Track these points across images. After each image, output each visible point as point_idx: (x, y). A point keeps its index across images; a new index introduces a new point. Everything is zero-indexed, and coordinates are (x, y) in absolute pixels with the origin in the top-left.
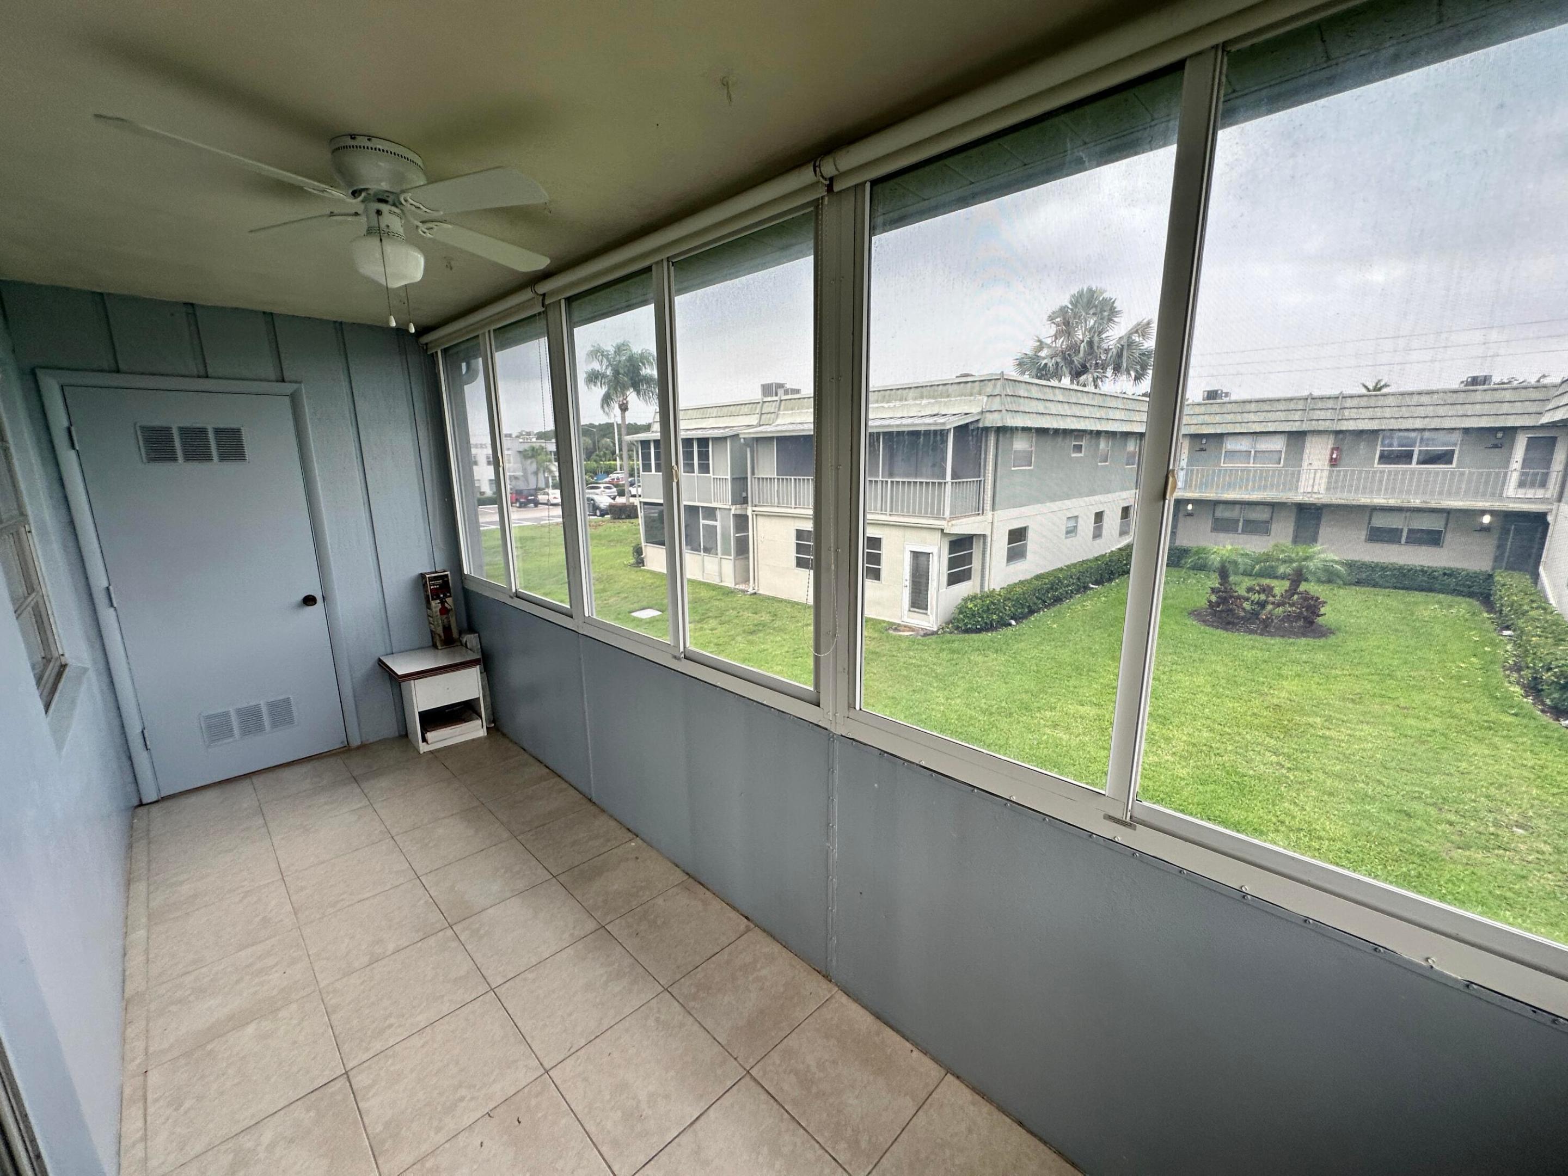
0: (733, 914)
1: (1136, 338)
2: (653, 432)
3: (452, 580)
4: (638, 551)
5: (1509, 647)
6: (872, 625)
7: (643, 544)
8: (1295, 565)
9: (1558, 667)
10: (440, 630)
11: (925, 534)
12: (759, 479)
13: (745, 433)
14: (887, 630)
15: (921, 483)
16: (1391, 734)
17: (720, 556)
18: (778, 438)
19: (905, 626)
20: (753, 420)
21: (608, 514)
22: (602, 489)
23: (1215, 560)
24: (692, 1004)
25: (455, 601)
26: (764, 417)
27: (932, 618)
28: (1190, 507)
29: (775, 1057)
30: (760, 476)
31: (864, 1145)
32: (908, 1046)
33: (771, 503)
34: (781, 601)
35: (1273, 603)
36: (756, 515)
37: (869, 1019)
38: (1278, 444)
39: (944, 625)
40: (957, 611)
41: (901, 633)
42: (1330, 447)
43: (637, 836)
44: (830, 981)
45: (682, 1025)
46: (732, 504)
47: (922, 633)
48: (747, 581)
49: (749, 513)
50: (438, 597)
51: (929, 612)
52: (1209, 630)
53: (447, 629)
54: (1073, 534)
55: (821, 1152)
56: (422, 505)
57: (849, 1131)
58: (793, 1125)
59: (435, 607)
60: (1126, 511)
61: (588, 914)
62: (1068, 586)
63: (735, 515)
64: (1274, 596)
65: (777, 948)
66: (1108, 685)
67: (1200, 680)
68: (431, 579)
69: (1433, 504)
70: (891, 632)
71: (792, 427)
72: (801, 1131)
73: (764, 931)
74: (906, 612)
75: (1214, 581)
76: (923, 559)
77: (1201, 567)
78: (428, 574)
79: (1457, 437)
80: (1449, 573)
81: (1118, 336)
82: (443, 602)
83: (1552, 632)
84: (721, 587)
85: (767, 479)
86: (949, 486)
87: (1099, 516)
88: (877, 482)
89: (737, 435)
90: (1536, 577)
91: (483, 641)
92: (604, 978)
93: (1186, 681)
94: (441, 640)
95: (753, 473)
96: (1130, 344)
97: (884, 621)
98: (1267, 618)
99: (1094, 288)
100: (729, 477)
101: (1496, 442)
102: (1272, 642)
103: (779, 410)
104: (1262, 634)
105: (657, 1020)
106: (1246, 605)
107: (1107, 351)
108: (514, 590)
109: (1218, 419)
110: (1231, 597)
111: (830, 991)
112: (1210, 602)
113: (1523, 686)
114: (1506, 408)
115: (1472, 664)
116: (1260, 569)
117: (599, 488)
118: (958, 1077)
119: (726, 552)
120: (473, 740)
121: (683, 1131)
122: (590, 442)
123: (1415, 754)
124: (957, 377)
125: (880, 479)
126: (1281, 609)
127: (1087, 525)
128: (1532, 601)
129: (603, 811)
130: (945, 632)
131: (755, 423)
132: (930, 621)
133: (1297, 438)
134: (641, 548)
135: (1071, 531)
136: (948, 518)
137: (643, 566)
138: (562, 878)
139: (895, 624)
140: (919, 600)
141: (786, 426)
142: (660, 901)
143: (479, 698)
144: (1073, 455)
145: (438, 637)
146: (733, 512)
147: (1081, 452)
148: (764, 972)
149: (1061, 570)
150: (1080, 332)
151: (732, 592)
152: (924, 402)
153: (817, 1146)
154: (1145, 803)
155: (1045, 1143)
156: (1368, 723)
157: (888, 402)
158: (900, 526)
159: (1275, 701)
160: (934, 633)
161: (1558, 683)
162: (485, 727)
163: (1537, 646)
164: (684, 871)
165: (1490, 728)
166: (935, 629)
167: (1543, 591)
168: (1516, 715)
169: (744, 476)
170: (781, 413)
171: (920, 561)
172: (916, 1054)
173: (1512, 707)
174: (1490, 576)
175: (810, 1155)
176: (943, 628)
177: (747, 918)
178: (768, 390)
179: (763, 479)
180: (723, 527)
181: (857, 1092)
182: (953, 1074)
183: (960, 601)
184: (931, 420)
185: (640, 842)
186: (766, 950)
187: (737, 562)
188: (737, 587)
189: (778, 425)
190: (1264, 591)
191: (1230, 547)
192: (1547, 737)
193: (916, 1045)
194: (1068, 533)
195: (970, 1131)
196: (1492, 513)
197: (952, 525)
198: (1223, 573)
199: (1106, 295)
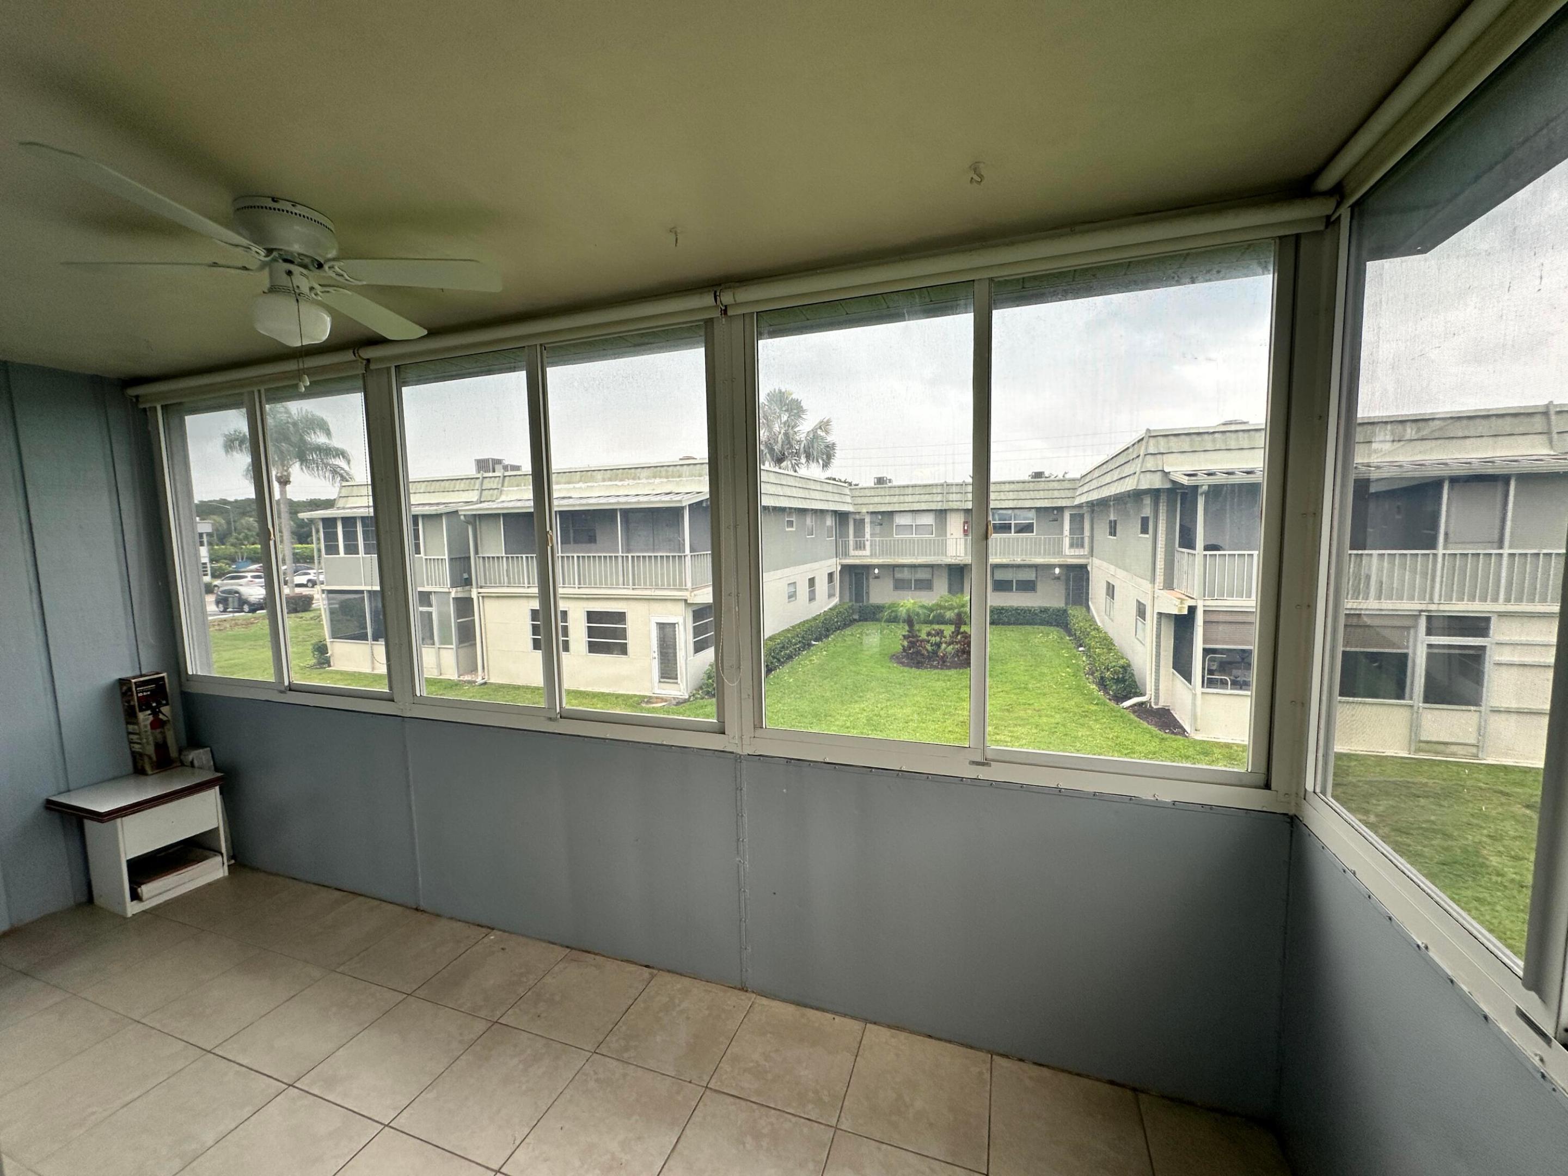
0: (633, 968)
1: (819, 432)
2: (338, 508)
3: (169, 683)
4: (321, 649)
5: (1084, 659)
6: (623, 700)
7: (328, 640)
8: (956, 611)
9: (1112, 667)
10: (150, 750)
11: (670, 605)
12: (484, 558)
13: (465, 510)
14: (639, 704)
15: (662, 557)
16: (1035, 731)
17: (437, 645)
18: (504, 515)
19: (657, 698)
20: (473, 496)
21: (262, 609)
22: (249, 579)
23: (902, 612)
24: (626, 1055)
25: (172, 711)
26: (485, 493)
27: (683, 686)
28: (876, 571)
29: (725, 1066)
30: (486, 555)
31: (826, 1099)
32: (830, 1016)
33: (500, 583)
34: (518, 688)
35: (946, 643)
36: (483, 597)
37: (791, 1008)
38: (929, 520)
39: (694, 692)
40: (706, 677)
41: (654, 705)
42: (962, 522)
43: (493, 929)
44: (747, 991)
45: (625, 1076)
46: (452, 587)
47: (674, 702)
48: (474, 670)
49: (474, 595)
50: (149, 707)
51: (679, 681)
52: (906, 669)
53: (161, 747)
54: (793, 599)
55: (794, 1119)
56: (123, 592)
57: (811, 1095)
58: (764, 1110)
59: (145, 720)
60: (831, 575)
61: (471, 1017)
62: (796, 644)
63: (455, 599)
64: (945, 637)
65: (687, 981)
66: (842, 726)
67: (908, 710)
68: (138, 685)
69: (1027, 562)
70: (644, 705)
71: (519, 504)
72: (773, 1111)
73: (669, 971)
74: (656, 684)
75: (903, 630)
76: (668, 630)
77: (894, 620)
78: (134, 678)
79: (1032, 514)
80: (1045, 610)
81: (806, 431)
82: (155, 713)
83: (1105, 645)
84: (440, 681)
85: (493, 558)
86: (688, 559)
87: (812, 582)
88: (616, 557)
89: (457, 511)
90: (1088, 608)
91: (216, 756)
92: (521, 1066)
93: (899, 713)
94: (152, 763)
95: (476, 552)
96: (816, 437)
97: (635, 696)
98: (944, 655)
99: (783, 390)
100: (446, 557)
101: (1055, 517)
102: (950, 673)
103: (503, 486)
104: (942, 669)
105: (597, 1080)
106: (929, 647)
107: (799, 442)
108: (286, 683)
109: (887, 499)
110: (918, 641)
111: (750, 999)
112: (903, 646)
113: (1097, 684)
114: (1056, 494)
115: (1068, 672)
116: (934, 617)
117: (245, 577)
118: (875, 1023)
119: (445, 640)
120: (209, 884)
121: (668, 1158)
122: (223, 521)
123: (1050, 743)
124: (681, 459)
125: (620, 554)
126: (951, 646)
127: (803, 590)
128: (1091, 625)
129: (438, 916)
130: (697, 698)
131: (475, 499)
132: (680, 690)
133: (941, 514)
134: (326, 646)
135: (792, 596)
136: (690, 589)
137: (330, 666)
138: (420, 993)
139: (645, 697)
140: (668, 671)
141: (512, 503)
142: (548, 979)
143: (217, 829)
144: (787, 529)
145: (146, 760)
146: (453, 595)
147: (792, 527)
148: (684, 1005)
149: (788, 630)
150: (777, 425)
151: (456, 685)
152: (657, 481)
153: (790, 1116)
154: (992, 747)
155: (950, 1042)
156: (1020, 725)
157: (621, 480)
158: (640, 599)
159: (961, 719)
160: (685, 701)
161: (1113, 679)
162: (226, 864)
163: (1099, 655)
164: (562, 946)
165: (1086, 716)
166: (687, 697)
167: (1093, 617)
168: (1097, 704)
169: (467, 555)
170: (505, 489)
171: (666, 633)
172: (837, 1018)
173: (1094, 699)
174: (1065, 611)
175: (787, 1125)
176: (693, 695)
177: (647, 966)
178: (483, 465)
179: (489, 558)
180: (440, 615)
181: (804, 1065)
182: (871, 1023)
183: (708, 667)
184: (667, 498)
185: (499, 933)
186: (679, 986)
187: (461, 651)
188: (461, 678)
189: (503, 502)
190: (938, 634)
191: (912, 601)
192: (1115, 716)
193: (836, 1013)
194: (790, 597)
195: (897, 1055)
196: (1060, 566)
197: (695, 595)
198: (910, 622)
199: (794, 396)
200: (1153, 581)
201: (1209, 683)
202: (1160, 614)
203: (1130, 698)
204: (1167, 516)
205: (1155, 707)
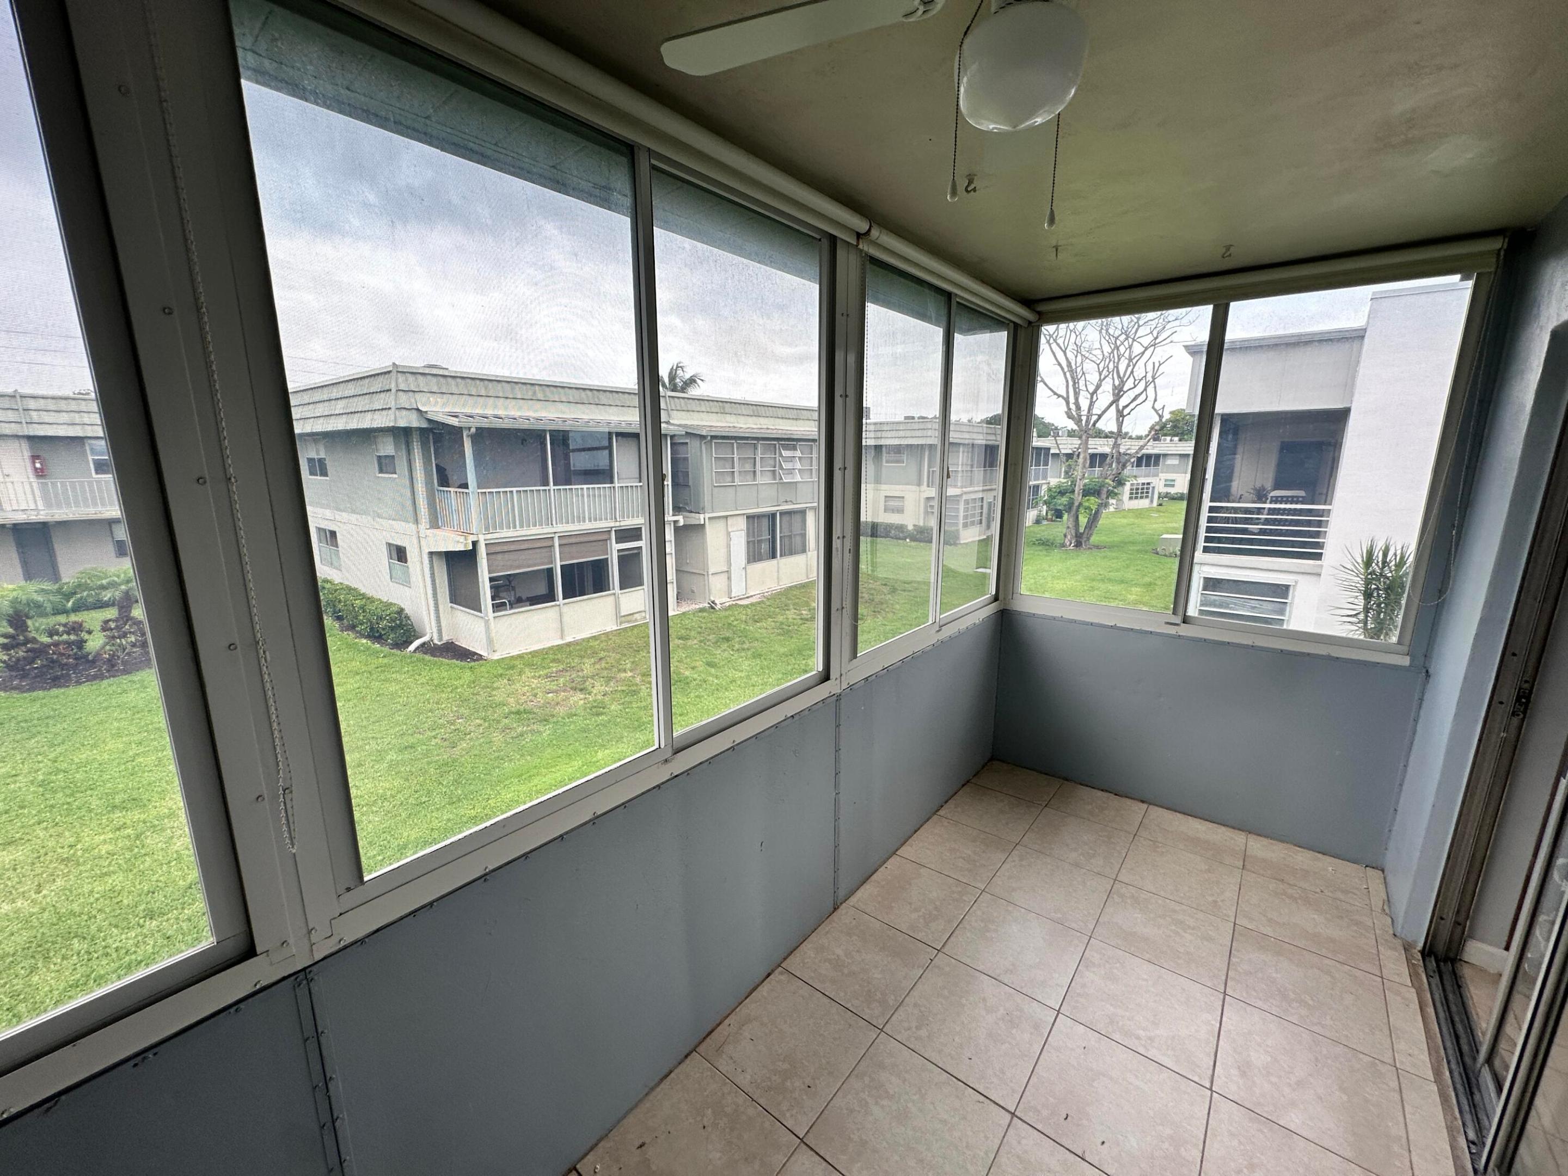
200: (417, 521)
201: (497, 607)
202: (431, 554)
203: (411, 643)
204: (423, 454)
205: (439, 643)
